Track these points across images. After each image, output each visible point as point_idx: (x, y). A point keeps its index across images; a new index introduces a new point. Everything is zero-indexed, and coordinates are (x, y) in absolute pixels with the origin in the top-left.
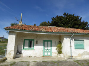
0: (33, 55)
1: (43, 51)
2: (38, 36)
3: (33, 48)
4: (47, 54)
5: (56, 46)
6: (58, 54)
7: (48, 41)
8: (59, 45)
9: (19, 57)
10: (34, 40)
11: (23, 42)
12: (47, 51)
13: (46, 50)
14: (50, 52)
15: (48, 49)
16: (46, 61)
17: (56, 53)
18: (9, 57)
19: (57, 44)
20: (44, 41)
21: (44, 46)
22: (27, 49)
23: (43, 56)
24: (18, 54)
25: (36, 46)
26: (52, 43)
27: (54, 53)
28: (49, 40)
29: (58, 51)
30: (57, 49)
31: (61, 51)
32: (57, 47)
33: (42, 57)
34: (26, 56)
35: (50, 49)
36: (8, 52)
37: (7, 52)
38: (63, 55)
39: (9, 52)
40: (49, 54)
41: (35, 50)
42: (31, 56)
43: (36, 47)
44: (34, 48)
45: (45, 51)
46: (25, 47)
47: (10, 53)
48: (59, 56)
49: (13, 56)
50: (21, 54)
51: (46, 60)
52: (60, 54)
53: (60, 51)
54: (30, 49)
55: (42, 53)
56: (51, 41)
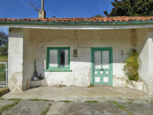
0: (68, 83)
1: (90, 73)
2: (77, 39)
3: (67, 66)
4: (102, 80)
5: (124, 62)
6: (127, 81)
7: (102, 50)
8: (131, 60)
9: (37, 87)
10: (68, 48)
11: (46, 54)
12: (102, 72)
13: (97, 70)
14: (106, 75)
15: (102, 70)
16: (96, 102)
17: (122, 79)
18: (13, 88)
19: (125, 56)
20: (94, 50)
21: (93, 61)
22: (55, 68)
23: (91, 84)
24: (36, 81)
25: (75, 61)
26: (113, 54)
27: (118, 78)
28: (105, 47)
29: (127, 74)
30: (124, 70)
31: (137, 74)
32: (125, 64)
33: (89, 87)
34: (54, 84)
35: (106, 70)
36: (11, 77)
37: (9, 76)
38: (141, 83)
39: (13, 76)
40: (106, 80)
41: (71, 71)
42: (64, 84)
43: (74, 65)
44: (69, 67)
45: (96, 73)
46: (51, 65)
47: (16, 79)
48: (131, 87)
49: (21, 84)
50: (42, 81)
51: (95, 97)
52: (134, 82)
53: (135, 73)
54: (62, 68)
55: (87, 78)
56: (110, 50)
